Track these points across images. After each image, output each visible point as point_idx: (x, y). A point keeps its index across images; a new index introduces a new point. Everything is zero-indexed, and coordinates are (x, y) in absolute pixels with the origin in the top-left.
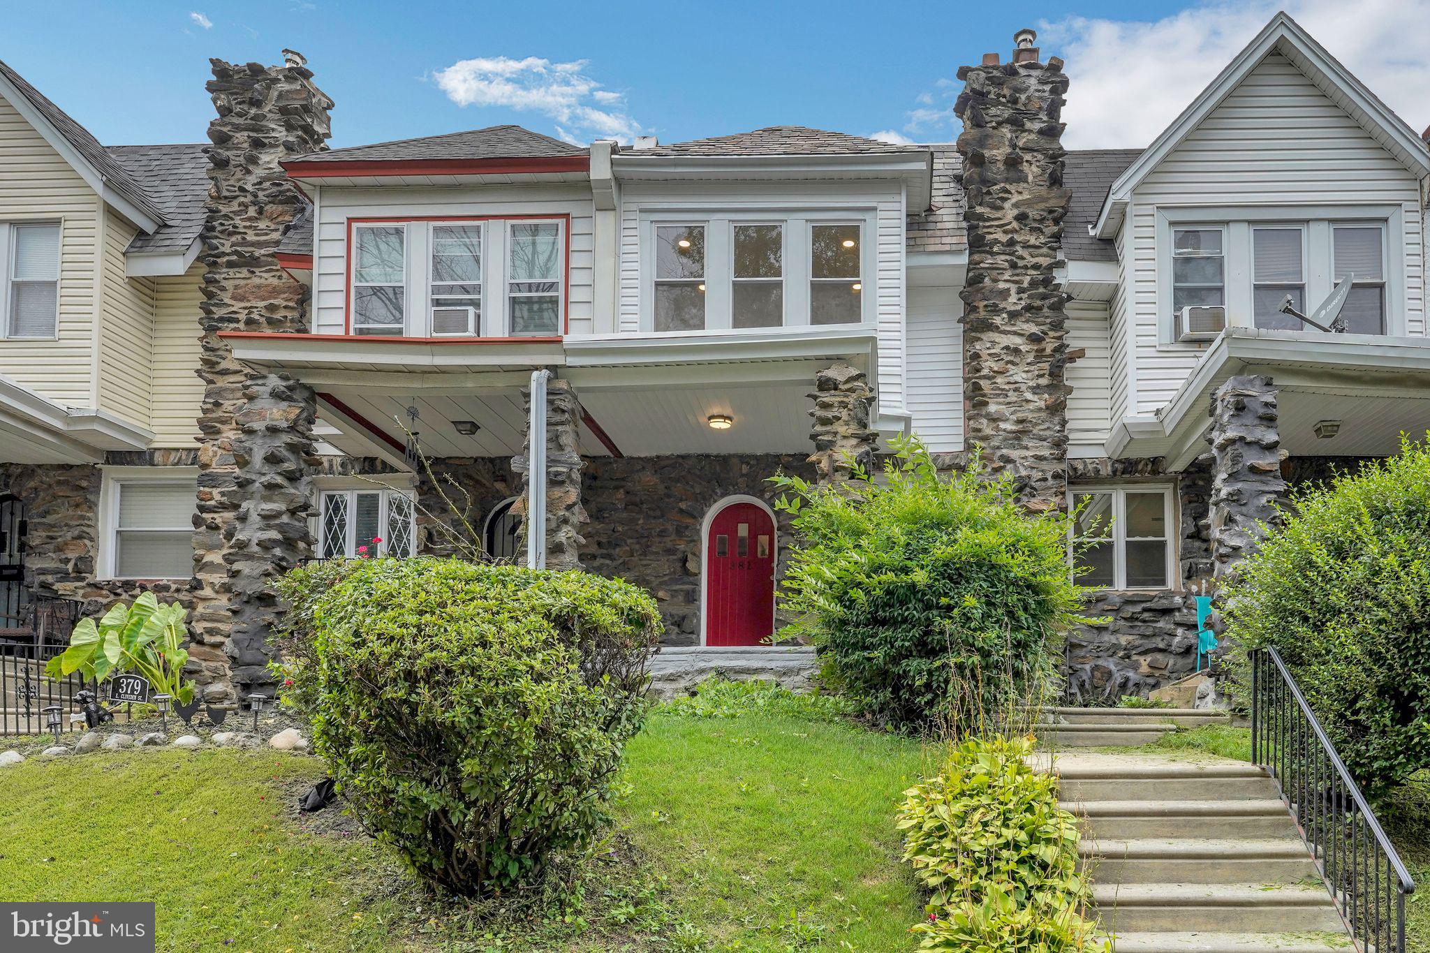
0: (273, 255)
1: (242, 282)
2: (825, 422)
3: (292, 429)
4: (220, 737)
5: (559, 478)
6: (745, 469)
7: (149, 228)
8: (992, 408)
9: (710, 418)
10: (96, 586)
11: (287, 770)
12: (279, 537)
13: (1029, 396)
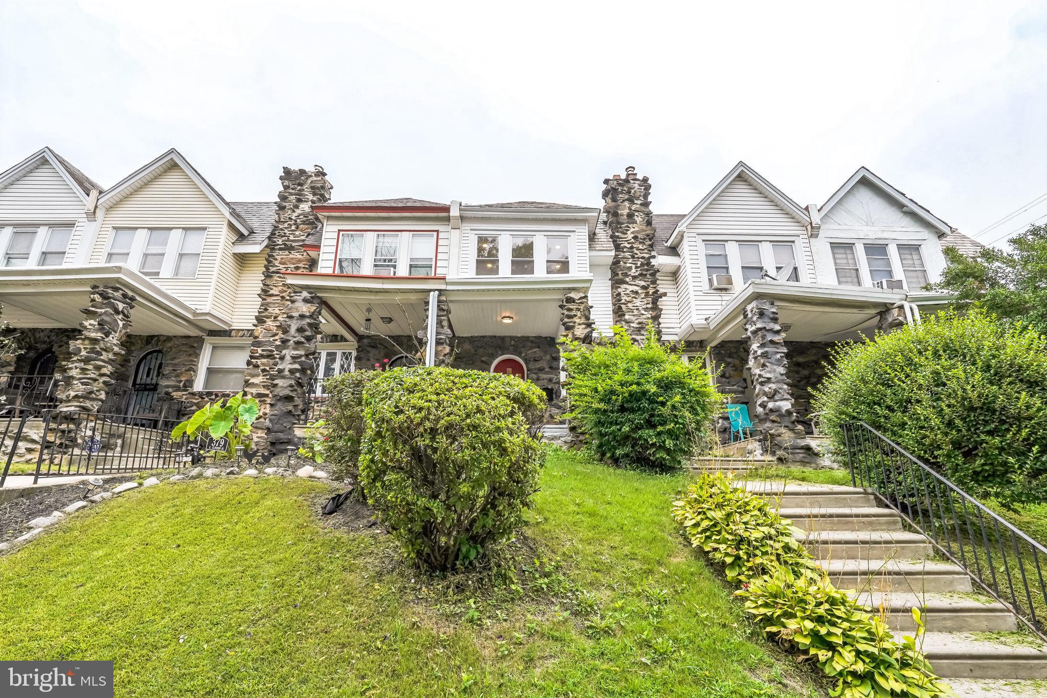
0: (300, 246)
1: (285, 257)
2: (569, 317)
3: (311, 317)
4: (269, 470)
5: (441, 341)
6: (513, 342)
7: (246, 233)
8: (627, 317)
9: (503, 318)
10: (193, 394)
11: (310, 489)
12: (299, 367)
13: (643, 312)
